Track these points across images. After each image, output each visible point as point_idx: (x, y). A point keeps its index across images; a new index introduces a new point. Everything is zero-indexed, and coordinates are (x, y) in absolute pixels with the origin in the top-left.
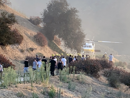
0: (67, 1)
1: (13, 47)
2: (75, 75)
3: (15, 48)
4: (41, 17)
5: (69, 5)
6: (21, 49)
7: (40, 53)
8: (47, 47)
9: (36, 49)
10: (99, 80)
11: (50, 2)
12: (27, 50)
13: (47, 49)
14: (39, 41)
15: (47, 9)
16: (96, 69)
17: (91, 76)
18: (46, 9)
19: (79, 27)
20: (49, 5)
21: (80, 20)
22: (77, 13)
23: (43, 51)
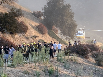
1: (20, 35)
2: (70, 56)
3: (22, 36)
4: (42, 11)
5: (64, 2)
6: (27, 36)
7: (42, 40)
8: (47, 35)
9: (39, 36)
10: (89, 60)
12: (31, 37)
13: (47, 36)
14: (41, 30)
16: (86, 51)
17: (82, 58)
18: (46, 5)
19: (73, 19)
21: (73, 13)
22: (70, 8)
23: (44, 38)
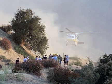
0: (32, 10)
5: (34, 14)
7: (3, 56)
11: (17, 11)
15: (15, 18)
20: (17, 14)
